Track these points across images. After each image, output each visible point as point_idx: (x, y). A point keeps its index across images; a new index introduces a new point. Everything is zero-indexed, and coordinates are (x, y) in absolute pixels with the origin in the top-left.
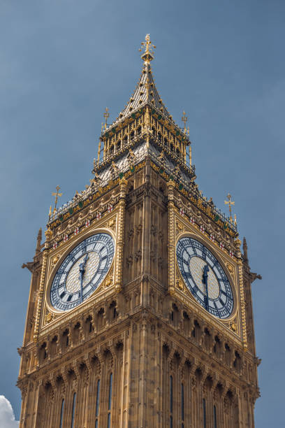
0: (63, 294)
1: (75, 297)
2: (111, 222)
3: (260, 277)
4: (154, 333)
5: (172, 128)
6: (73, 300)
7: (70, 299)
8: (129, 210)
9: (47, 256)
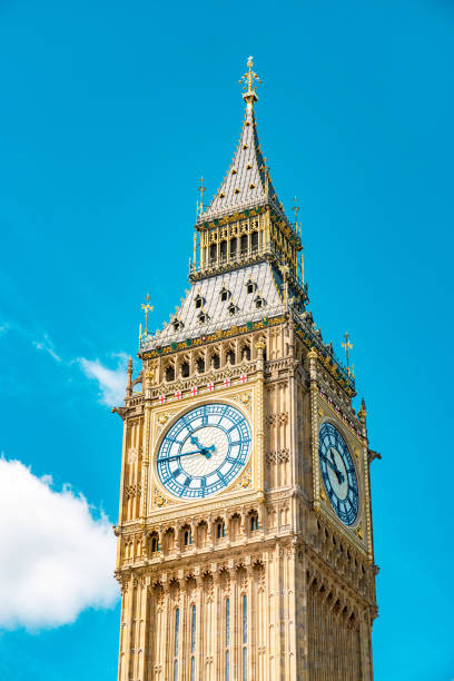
0: (177, 473)
1: (196, 484)
2: (245, 398)
3: (379, 457)
4: (301, 562)
5: (287, 231)
6: (192, 485)
7: (188, 482)
8: (268, 388)
9: (150, 409)
